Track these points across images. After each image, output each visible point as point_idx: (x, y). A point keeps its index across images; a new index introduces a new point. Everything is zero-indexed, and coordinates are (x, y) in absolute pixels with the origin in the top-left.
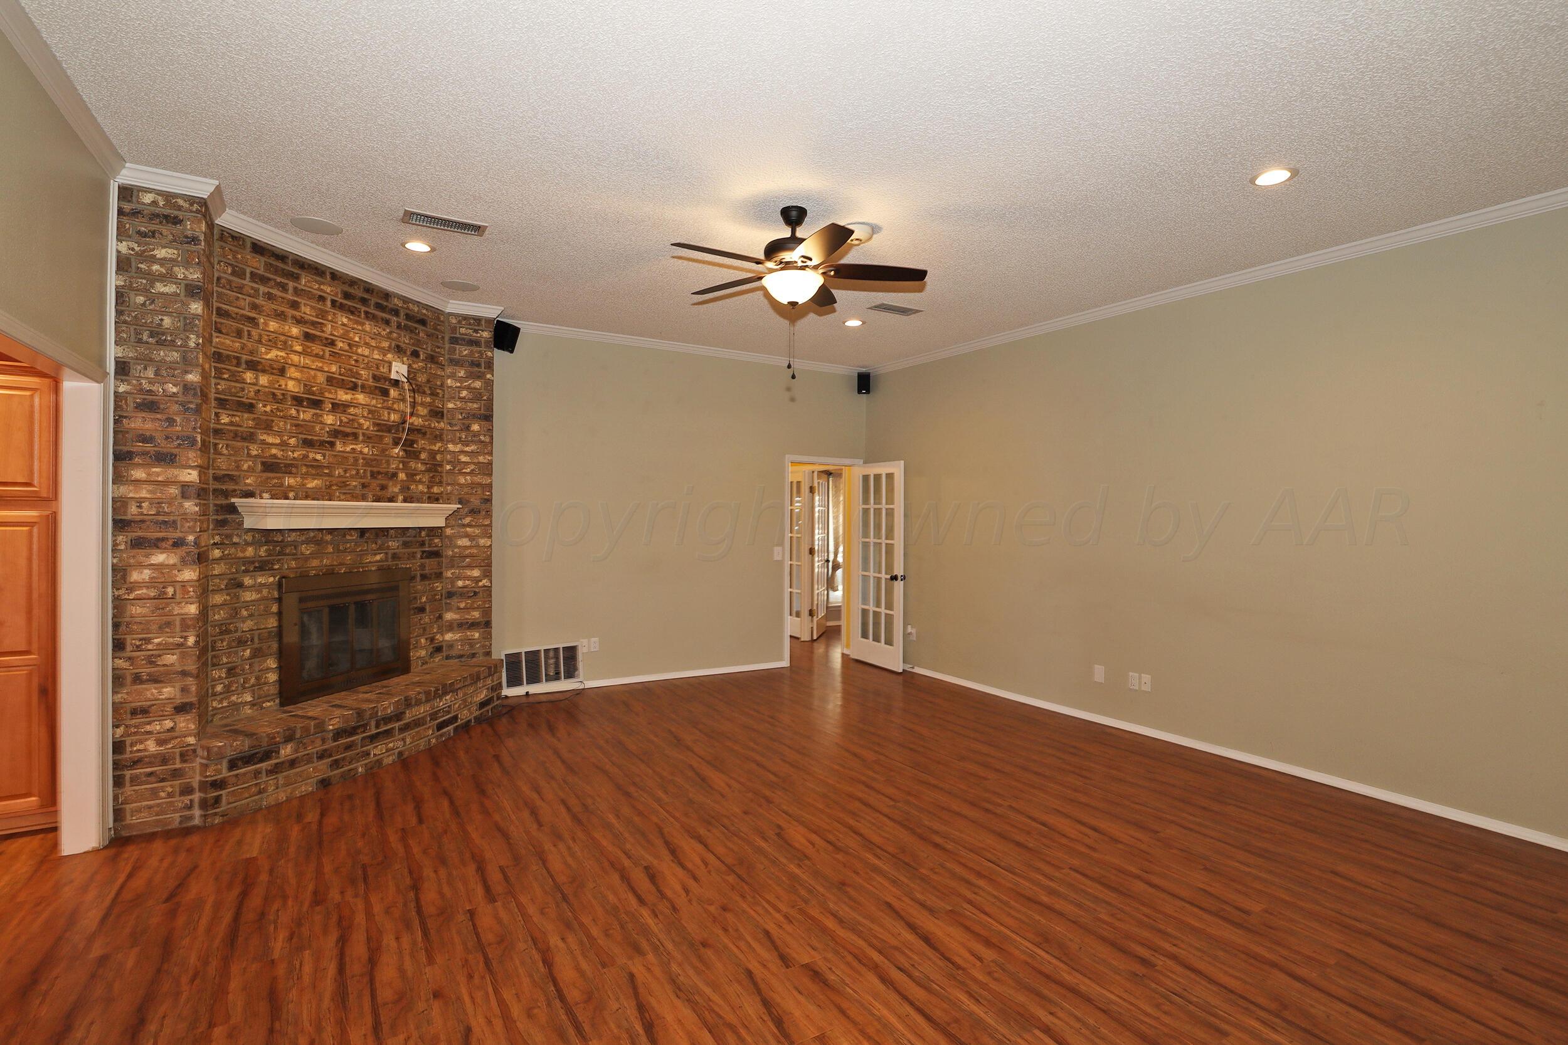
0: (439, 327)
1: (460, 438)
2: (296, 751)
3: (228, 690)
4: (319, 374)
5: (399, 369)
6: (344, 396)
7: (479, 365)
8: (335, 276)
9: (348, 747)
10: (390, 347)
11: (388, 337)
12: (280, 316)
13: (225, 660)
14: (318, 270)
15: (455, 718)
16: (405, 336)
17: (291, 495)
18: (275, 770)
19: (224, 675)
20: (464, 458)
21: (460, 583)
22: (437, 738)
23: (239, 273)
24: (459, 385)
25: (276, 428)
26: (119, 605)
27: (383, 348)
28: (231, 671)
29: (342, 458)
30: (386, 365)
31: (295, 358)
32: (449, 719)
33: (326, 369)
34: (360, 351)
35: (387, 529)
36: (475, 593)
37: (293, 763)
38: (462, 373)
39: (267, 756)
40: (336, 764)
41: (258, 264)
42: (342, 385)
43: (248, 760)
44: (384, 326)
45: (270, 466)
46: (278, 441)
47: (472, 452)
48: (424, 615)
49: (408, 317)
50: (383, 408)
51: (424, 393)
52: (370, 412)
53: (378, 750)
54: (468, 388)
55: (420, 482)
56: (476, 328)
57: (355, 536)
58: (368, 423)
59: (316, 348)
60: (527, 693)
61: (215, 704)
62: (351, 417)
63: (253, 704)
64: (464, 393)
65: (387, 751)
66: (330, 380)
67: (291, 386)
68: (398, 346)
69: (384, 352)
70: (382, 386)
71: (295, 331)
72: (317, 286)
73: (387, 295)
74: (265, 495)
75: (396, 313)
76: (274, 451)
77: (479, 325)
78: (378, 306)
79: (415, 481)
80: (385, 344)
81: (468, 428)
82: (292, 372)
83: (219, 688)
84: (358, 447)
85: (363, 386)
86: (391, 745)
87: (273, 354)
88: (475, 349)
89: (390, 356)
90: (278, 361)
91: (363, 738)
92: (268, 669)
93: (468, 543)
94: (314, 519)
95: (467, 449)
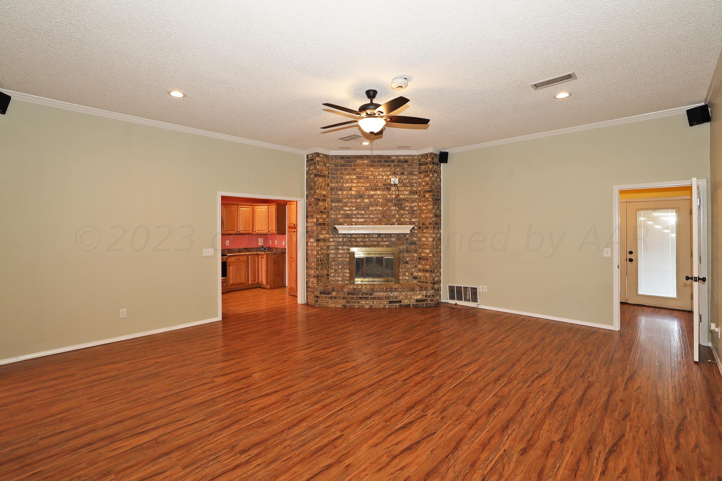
0: (414, 161)
1: (422, 200)
2: (336, 295)
3: (334, 276)
4: (363, 188)
5: (395, 180)
6: (372, 193)
7: (427, 172)
8: (368, 157)
9: (352, 298)
10: (391, 173)
11: (390, 171)
12: (350, 174)
13: (334, 268)
14: (361, 157)
15: (400, 302)
16: (397, 168)
17: (354, 224)
18: (331, 298)
19: (334, 272)
20: (424, 208)
21: (423, 255)
22: (389, 306)
23: (336, 166)
24: (421, 181)
25: (348, 205)
26: (307, 250)
27: (388, 175)
28: (336, 270)
29: (372, 212)
30: (389, 180)
31: (354, 185)
32: (396, 301)
33: (365, 186)
34: (378, 178)
35: (391, 234)
36: (427, 259)
37: (335, 298)
38: (422, 176)
39: (329, 294)
40: (348, 302)
41: (342, 162)
42: (372, 190)
43: (324, 293)
44: (388, 167)
45: (347, 216)
46: (349, 209)
47: (426, 205)
48: (407, 265)
49: (398, 162)
50: (388, 194)
51: (407, 186)
52: (382, 196)
53: (363, 302)
54: (425, 181)
55: (406, 217)
56: (426, 158)
57: (376, 236)
58: (381, 200)
59: (362, 181)
60: (456, 303)
61: (331, 278)
62: (374, 199)
63: (342, 281)
64: (423, 183)
65: (366, 304)
66: (367, 189)
67: (353, 193)
68: (394, 173)
69: (388, 176)
70: (388, 187)
71: (354, 177)
72: (361, 162)
73: (389, 157)
74: (345, 224)
75: (393, 161)
76: (348, 212)
77: (427, 156)
78: (385, 161)
79: (403, 217)
80: (389, 173)
81: (425, 196)
82: (354, 189)
83: (332, 275)
84: (378, 208)
85: (380, 189)
86: (367, 302)
87: (347, 185)
88: (426, 166)
89: (391, 177)
90: (349, 187)
91: (357, 297)
92: (347, 273)
93: (425, 240)
94: (347, 231)
95: (424, 204)
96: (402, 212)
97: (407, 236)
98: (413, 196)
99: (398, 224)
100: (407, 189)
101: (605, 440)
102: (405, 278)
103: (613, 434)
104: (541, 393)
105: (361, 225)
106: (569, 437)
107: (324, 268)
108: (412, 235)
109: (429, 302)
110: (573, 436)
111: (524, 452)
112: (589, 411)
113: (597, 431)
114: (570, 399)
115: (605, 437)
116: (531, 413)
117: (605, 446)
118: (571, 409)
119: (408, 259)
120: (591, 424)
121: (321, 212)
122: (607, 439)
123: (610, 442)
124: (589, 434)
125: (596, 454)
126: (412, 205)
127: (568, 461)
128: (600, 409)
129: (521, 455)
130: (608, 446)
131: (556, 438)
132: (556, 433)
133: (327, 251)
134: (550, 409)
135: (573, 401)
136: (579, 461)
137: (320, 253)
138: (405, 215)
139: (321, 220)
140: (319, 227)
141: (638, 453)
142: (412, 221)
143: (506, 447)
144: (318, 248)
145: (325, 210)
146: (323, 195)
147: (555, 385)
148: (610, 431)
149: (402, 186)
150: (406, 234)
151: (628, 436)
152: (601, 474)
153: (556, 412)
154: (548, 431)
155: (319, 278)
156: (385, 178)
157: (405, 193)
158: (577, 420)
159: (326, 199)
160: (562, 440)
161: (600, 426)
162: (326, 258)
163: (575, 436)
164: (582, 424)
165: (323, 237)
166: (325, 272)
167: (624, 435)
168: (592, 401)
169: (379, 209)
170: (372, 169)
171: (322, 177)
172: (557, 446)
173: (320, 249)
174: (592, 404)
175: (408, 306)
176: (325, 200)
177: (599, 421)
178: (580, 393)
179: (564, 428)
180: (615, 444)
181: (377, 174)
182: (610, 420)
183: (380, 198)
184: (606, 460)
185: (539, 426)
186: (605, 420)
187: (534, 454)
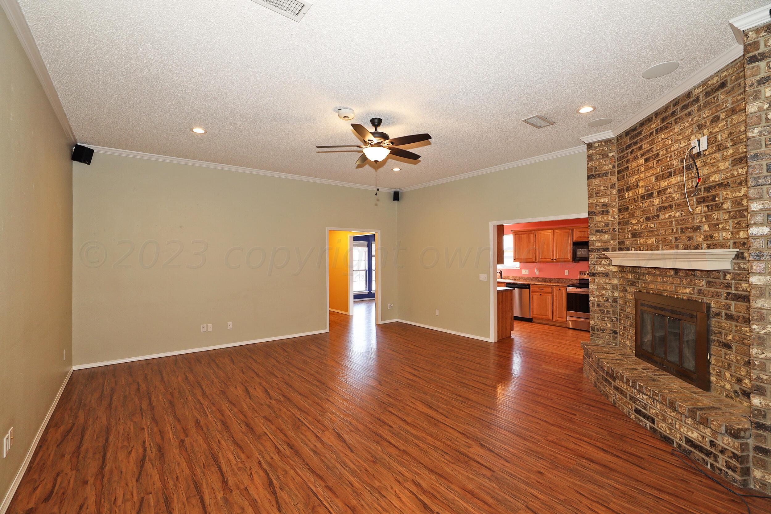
96: (715, 215)
97: (728, 277)
98: (740, 171)
99: (709, 247)
100: (725, 154)
101: (152, 463)
102: (722, 384)
103: (147, 475)
104: (240, 465)
105: (650, 250)
106: (180, 447)
107: (606, 319)
108: (739, 275)
109: (721, 464)
110: (178, 450)
111: (198, 422)
112: (180, 482)
113: (163, 467)
114: (209, 480)
115: (153, 467)
116: (223, 442)
117: (150, 460)
118: (199, 471)
119: (730, 337)
120: (171, 470)
121: (597, 231)
122: (151, 466)
123: (148, 465)
124: (166, 460)
125: (154, 449)
126: (738, 194)
127: (169, 434)
128: (172, 494)
129: (197, 420)
130: (147, 461)
131: (187, 441)
132: (191, 443)
133: (613, 293)
134: (215, 458)
135: (204, 481)
136: (163, 438)
137: (598, 293)
138: (722, 223)
139: (599, 244)
140: (595, 253)
141: (122, 472)
142: (739, 238)
143: (209, 417)
144: (594, 287)
145: (608, 228)
146: (603, 205)
147: (243, 487)
148: (151, 476)
149: (715, 152)
150: (725, 272)
151: (132, 483)
152: (145, 441)
153: (207, 458)
154: (197, 440)
155: (596, 332)
156: (684, 144)
157: (723, 165)
158: (185, 464)
159: (610, 210)
160: (182, 442)
161: (162, 474)
162: (611, 303)
163: (176, 451)
164: (179, 464)
165: (602, 269)
166: (609, 325)
167: (137, 481)
168: (187, 499)
169: (674, 216)
170: (663, 136)
171: (599, 177)
172: (182, 437)
173: (596, 287)
174: (184, 494)
175: (667, 440)
176: (607, 212)
177: (166, 478)
178: (207, 498)
179: (189, 450)
180: (142, 467)
181: (670, 142)
182: (155, 488)
183: (675, 192)
184: (145, 450)
185: (206, 439)
186: (160, 483)
187: (191, 425)
